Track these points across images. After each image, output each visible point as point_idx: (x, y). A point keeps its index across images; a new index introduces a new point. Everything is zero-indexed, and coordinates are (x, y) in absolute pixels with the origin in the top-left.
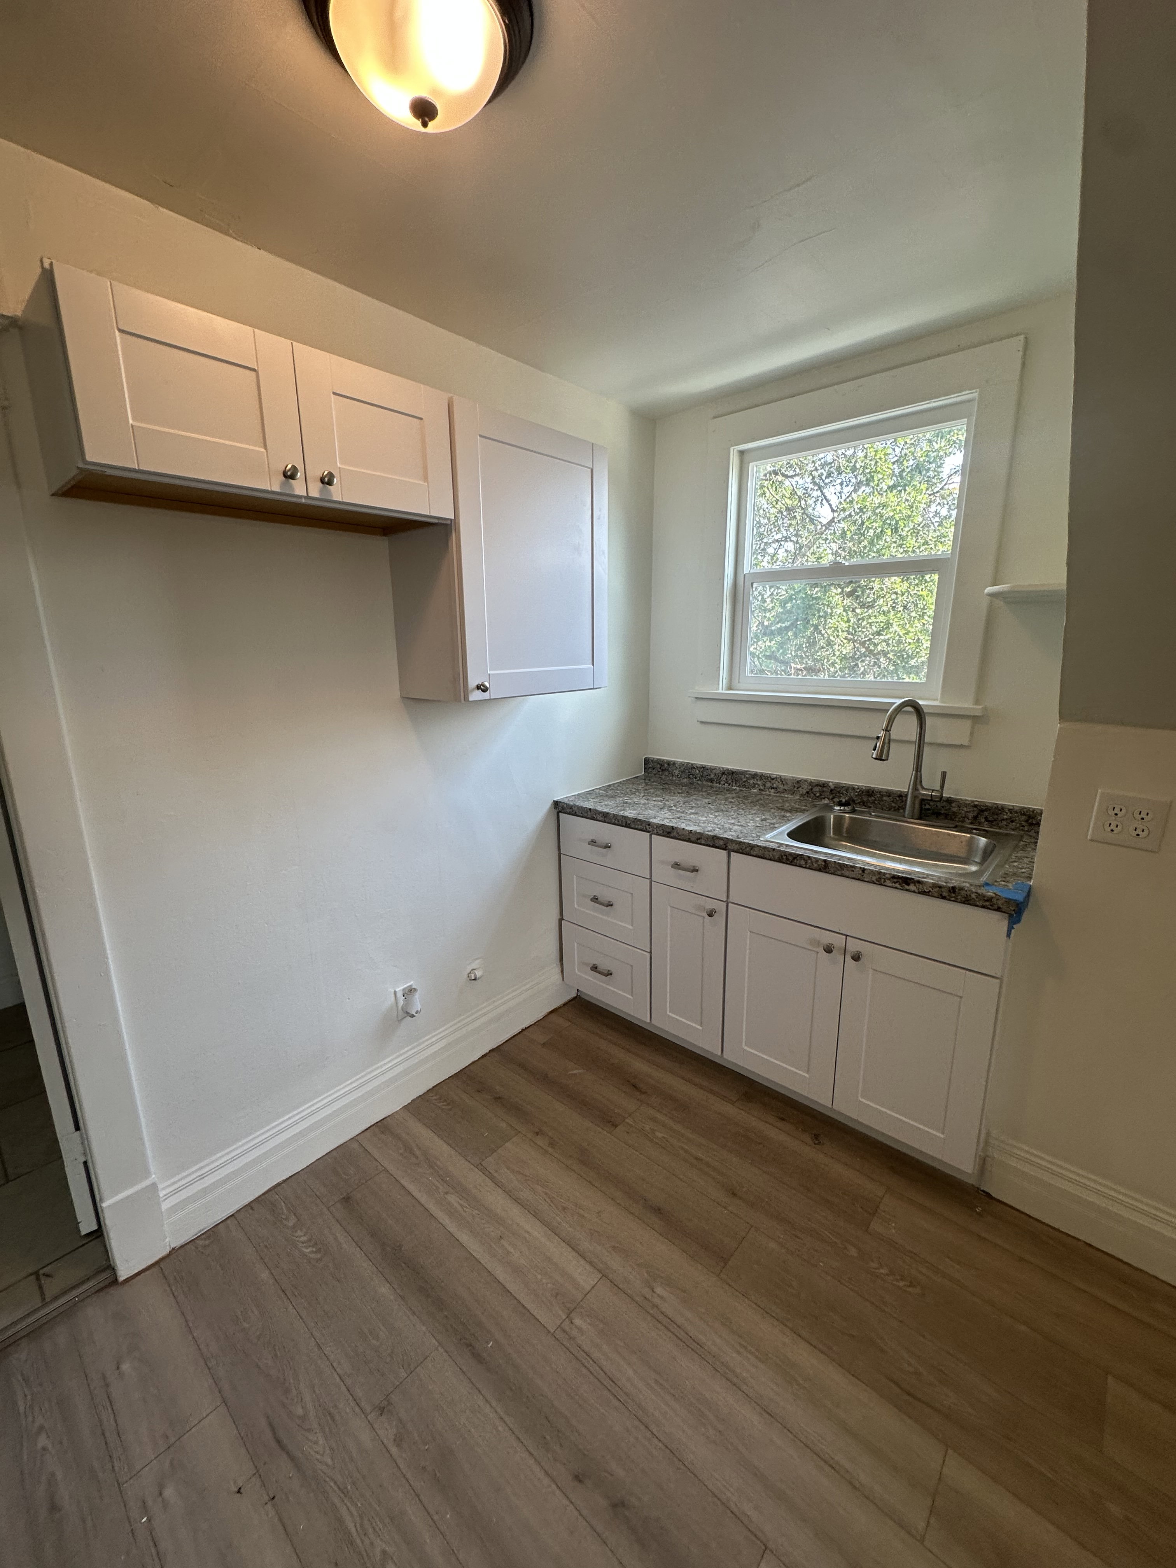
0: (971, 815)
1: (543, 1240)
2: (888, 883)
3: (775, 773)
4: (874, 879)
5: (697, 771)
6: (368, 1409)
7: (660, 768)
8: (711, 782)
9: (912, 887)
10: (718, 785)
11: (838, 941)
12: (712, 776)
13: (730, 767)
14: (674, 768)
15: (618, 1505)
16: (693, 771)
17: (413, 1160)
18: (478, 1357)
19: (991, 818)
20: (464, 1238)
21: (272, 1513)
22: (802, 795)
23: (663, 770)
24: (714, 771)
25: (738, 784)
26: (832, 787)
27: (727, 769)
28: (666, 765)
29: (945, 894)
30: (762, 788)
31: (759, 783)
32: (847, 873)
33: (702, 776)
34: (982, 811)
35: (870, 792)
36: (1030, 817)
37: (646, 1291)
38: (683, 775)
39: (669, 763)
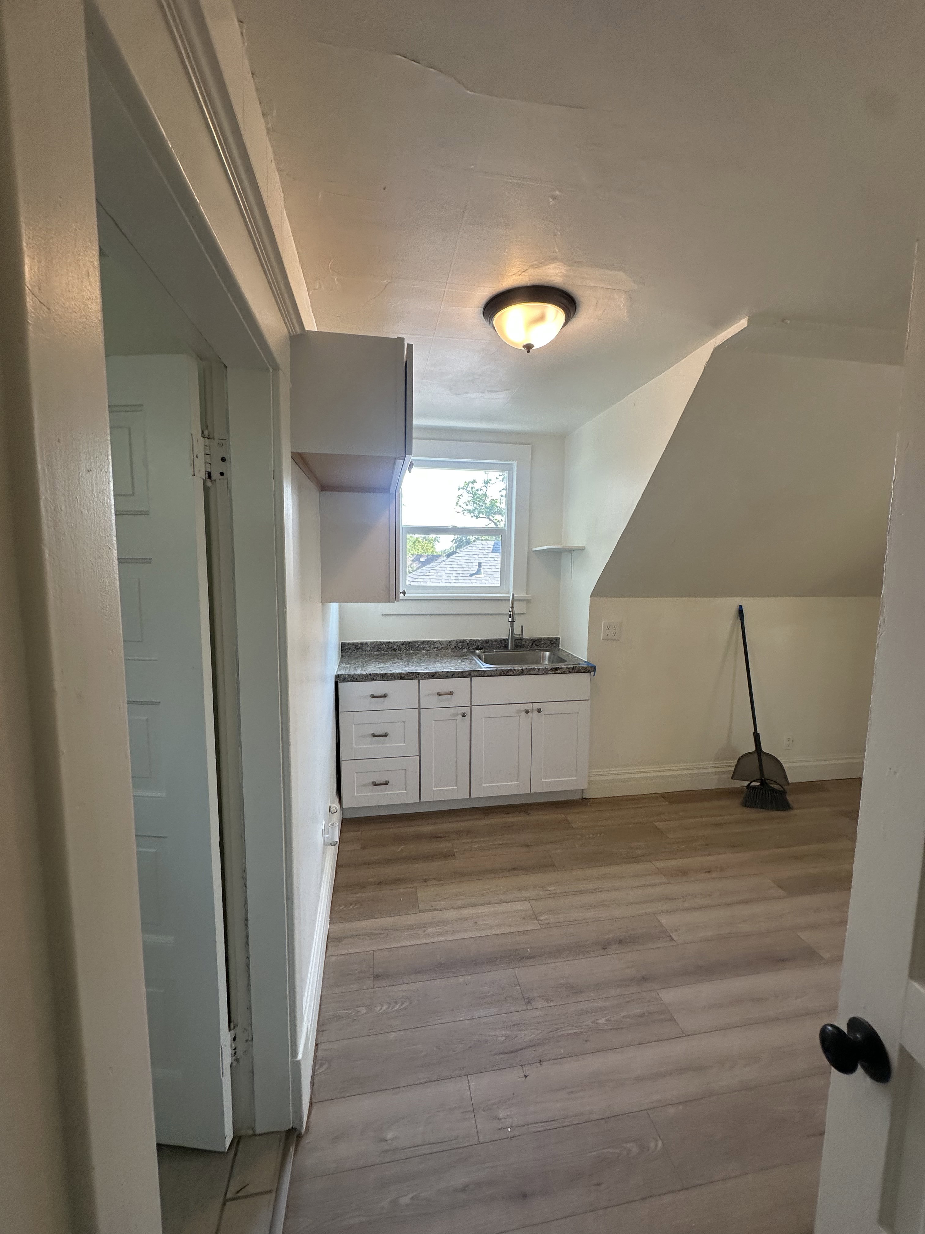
0: (530, 644)
1: (492, 909)
2: (550, 672)
3: (435, 639)
4: (544, 672)
5: (384, 646)
6: (525, 1008)
7: (355, 648)
8: (395, 651)
9: (559, 671)
10: (399, 652)
11: (528, 707)
12: (395, 647)
13: (407, 640)
14: (366, 646)
15: (620, 942)
16: (381, 646)
17: (382, 936)
18: (530, 958)
19: (537, 644)
20: (462, 936)
21: (546, 1063)
22: (452, 649)
23: (357, 649)
24: (396, 644)
25: (413, 649)
26: (468, 642)
27: (405, 642)
28: (360, 645)
29: (571, 671)
30: (428, 649)
31: (426, 646)
32: (532, 672)
33: (388, 648)
34: (534, 641)
35: (487, 641)
36: (551, 641)
37: (548, 892)
38: (374, 650)
39: (362, 644)
